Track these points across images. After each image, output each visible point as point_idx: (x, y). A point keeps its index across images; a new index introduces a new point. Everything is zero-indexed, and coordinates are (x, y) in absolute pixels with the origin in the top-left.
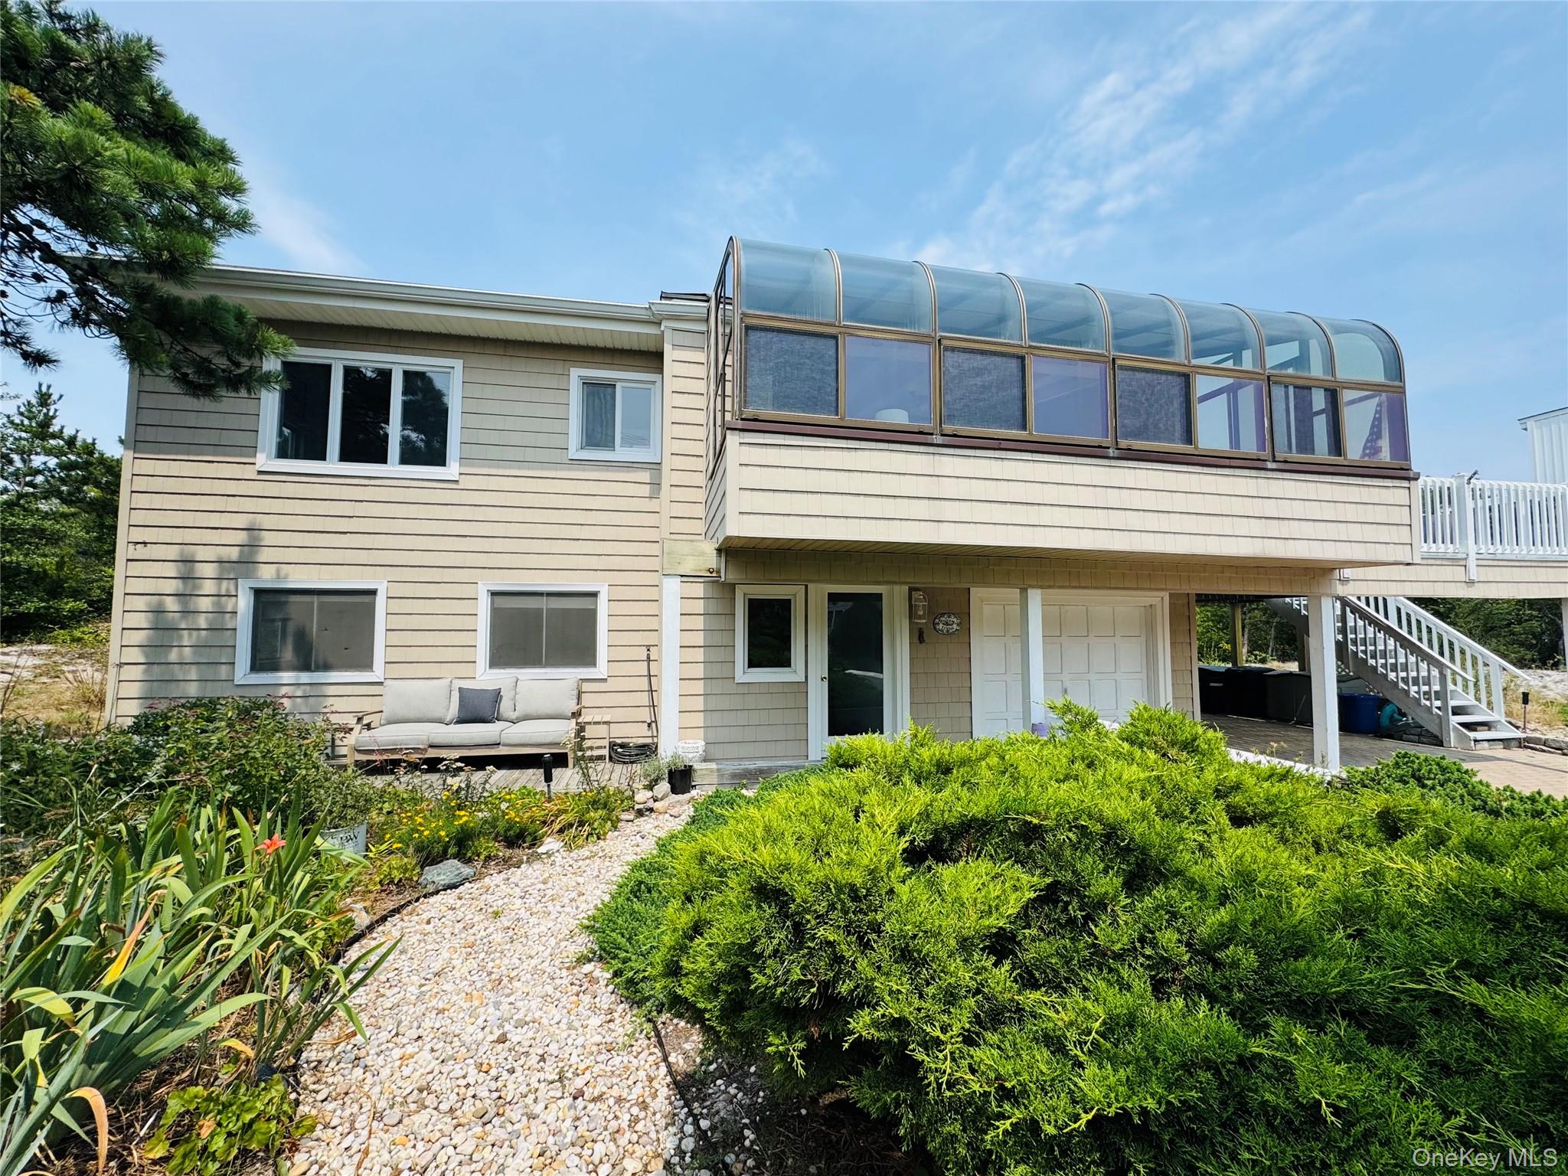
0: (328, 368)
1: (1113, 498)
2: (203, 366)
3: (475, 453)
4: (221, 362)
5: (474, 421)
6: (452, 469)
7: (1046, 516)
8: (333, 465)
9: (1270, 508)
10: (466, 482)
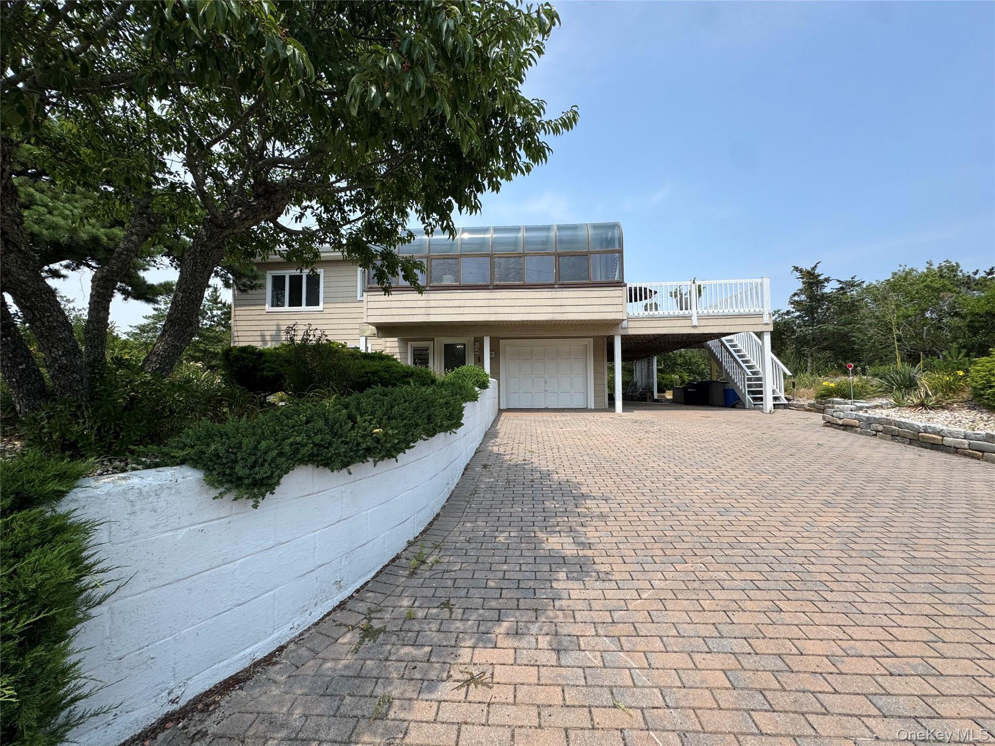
0: (284, 277)
1: (492, 303)
2: (244, 285)
3: (328, 300)
4: (248, 283)
5: (328, 290)
6: (321, 307)
7: (466, 310)
8: (286, 308)
9: (557, 302)
10: (326, 311)
